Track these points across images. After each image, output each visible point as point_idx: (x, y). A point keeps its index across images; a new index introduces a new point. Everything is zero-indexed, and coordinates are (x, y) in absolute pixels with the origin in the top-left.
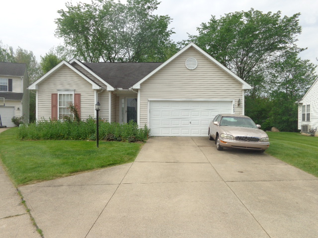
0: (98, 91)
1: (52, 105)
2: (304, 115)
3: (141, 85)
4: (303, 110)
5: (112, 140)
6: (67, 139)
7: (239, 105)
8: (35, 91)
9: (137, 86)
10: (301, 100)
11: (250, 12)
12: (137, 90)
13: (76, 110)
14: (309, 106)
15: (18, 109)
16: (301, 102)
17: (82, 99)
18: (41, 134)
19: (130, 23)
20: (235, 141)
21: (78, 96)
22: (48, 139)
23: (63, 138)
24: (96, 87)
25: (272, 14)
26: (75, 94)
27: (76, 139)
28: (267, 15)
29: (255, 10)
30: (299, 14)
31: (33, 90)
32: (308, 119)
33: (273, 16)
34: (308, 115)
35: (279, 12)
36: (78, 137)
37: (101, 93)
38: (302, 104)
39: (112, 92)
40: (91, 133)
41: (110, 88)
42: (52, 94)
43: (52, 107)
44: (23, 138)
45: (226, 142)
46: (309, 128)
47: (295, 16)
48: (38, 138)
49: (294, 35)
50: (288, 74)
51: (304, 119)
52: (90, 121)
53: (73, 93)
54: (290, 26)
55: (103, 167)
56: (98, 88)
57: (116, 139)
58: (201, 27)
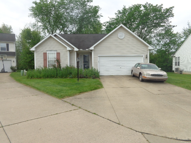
0: (69, 51)
1: (44, 59)
2: (176, 62)
3: (94, 47)
4: (176, 60)
5: (83, 78)
6: (56, 78)
7: (146, 58)
8: (34, 51)
9: (92, 48)
10: (175, 54)
11: (146, 4)
12: (92, 50)
13: (58, 61)
14: (179, 57)
16: (174, 55)
17: (61, 55)
18: (41, 75)
19: (76, 10)
20: (151, 77)
21: (58, 54)
22: (46, 78)
23: (53, 77)
24: (69, 49)
25: (158, 6)
26: (57, 53)
27: (61, 78)
28: (155, 7)
29: (149, 3)
30: (173, 7)
31: (32, 51)
32: (179, 65)
33: (158, 7)
34: (179, 62)
35: (162, 4)
36: (62, 77)
37: (71, 52)
38: (175, 56)
39: (77, 51)
40: (69, 74)
41: (76, 49)
42: (44, 53)
43: (44, 60)
44: (31, 77)
45: (146, 77)
46: (179, 69)
47: (171, 8)
48: (40, 78)
49: (170, 18)
50: (166, 40)
51: (176, 65)
52: (67, 68)
53: (56, 52)
54: (169, 12)
56: (70, 49)
57: (85, 77)
58: (117, 13)
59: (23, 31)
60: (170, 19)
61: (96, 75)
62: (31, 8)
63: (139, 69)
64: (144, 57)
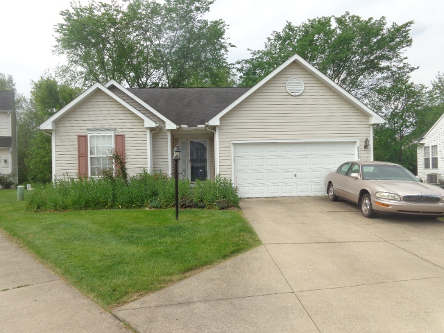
0: (152, 129)
1: (79, 153)
2: (427, 160)
3: (221, 119)
4: (426, 153)
5: (190, 207)
6: (111, 207)
7: (366, 147)
8: (50, 132)
9: (215, 121)
10: (422, 139)
11: (344, 17)
12: (214, 128)
13: (119, 158)
14: (435, 147)
15: (6, 161)
16: (422, 142)
17: (128, 141)
18: (69, 201)
20: (403, 203)
21: (120, 139)
22: (81, 208)
23: (104, 206)
24: (149, 123)
25: (373, 21)
26: (116, 136)
27: (127, 207)
28: (367, 23)
29: (351, 15)
30: (411, 23)
31: (46, 131)
32: (435, 166)
33: (374, 24)
34: (435, 160)
35: (383, 17)
36: (129, 204)
37: (156, 133)
38: (423, 144)
39: (172, 131)
40: (151, 196)
41: (170, 125)
42: (79, 136)
43: (79, 157)
44: (39, 207)
45: (388, 205)
46: (438, 178)
47: (406, 25)
48: (65, 208)
49: (402, 50)
50: (396, 103)
51: (427, 166)
52: (144, 178)
53: (112, 134)
54: (400, 36)
55: (225, 257)
56: (153, 125)
57: (196, 206)
59: (36, 85)
60: (404, 52)
61: (228, 199)
62: (58, 28)
63: (357, 178)
64: (358, 144)
